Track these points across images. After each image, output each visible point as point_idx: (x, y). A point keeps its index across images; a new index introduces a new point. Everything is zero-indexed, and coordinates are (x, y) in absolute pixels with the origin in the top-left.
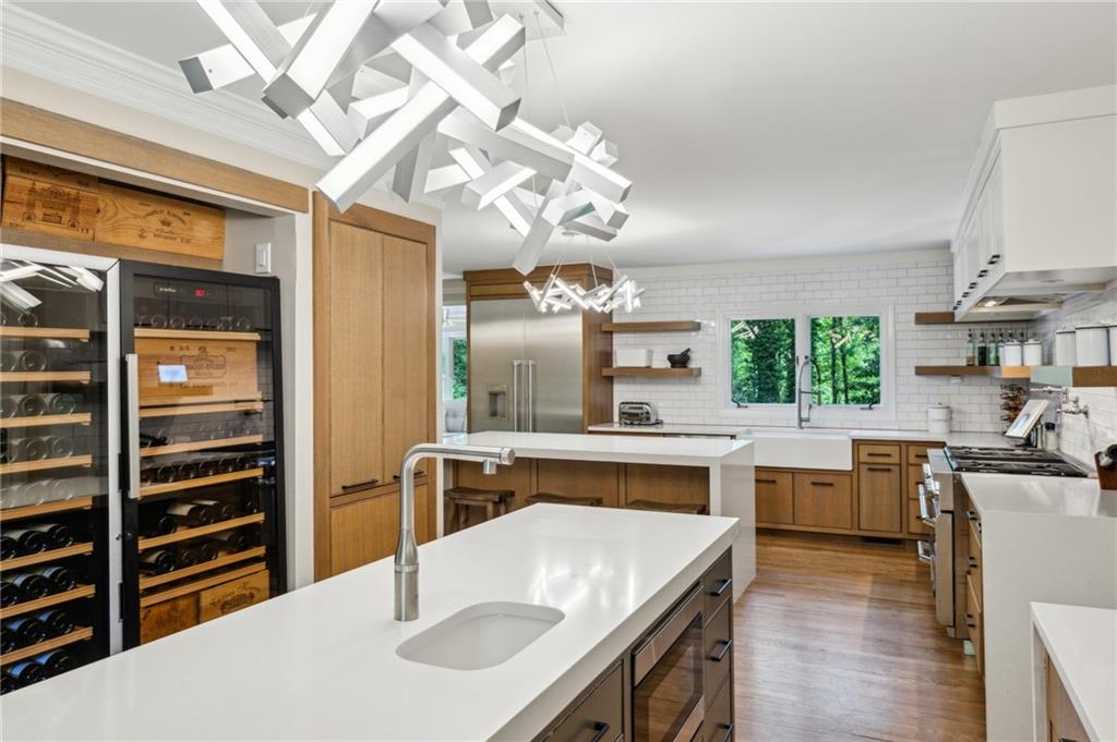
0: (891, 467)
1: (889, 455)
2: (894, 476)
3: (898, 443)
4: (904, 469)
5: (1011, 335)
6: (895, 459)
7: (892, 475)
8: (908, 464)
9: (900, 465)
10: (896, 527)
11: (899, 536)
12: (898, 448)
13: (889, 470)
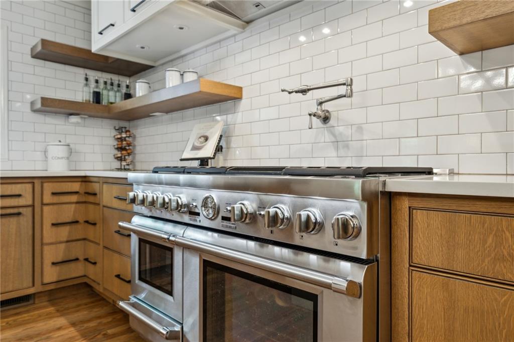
0: (21, 210)
1: (19, 196)
2: (25, 221)
3: (31, 180)
4: (37, 210)
5: (128, 87)
6: (27, 200)
7: (21, 218)
8: (43, 204)
9: (33, 206)
10: (28, 281)
11: (32, 291)
12: (29, 186)
13: (19, 214)
